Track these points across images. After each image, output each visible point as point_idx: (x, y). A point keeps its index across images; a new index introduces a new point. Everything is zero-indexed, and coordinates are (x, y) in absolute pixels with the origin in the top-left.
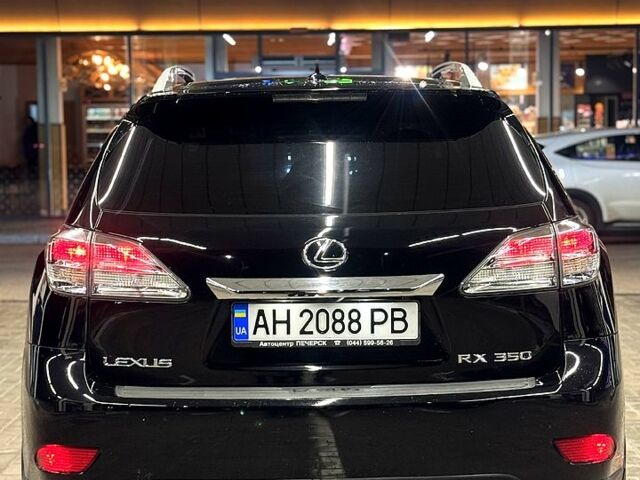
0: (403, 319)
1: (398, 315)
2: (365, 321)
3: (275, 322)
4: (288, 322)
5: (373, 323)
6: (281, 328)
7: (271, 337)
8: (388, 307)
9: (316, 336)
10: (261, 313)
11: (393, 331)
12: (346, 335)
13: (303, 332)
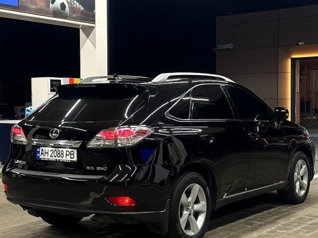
0: (73, 154)
1: (72, 153)
2: (65, 154)
3: (45, 153)
4: (48, 153)
5: (66, 155)
6: (46, 154)
7: (44, 157)
8: (70, 150)
9: (54, 158)
10: (42, 150)
11: (71, 158)
12: (60, 158)
13: (51, 156)
